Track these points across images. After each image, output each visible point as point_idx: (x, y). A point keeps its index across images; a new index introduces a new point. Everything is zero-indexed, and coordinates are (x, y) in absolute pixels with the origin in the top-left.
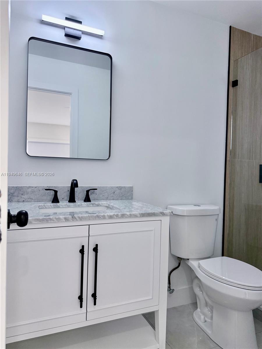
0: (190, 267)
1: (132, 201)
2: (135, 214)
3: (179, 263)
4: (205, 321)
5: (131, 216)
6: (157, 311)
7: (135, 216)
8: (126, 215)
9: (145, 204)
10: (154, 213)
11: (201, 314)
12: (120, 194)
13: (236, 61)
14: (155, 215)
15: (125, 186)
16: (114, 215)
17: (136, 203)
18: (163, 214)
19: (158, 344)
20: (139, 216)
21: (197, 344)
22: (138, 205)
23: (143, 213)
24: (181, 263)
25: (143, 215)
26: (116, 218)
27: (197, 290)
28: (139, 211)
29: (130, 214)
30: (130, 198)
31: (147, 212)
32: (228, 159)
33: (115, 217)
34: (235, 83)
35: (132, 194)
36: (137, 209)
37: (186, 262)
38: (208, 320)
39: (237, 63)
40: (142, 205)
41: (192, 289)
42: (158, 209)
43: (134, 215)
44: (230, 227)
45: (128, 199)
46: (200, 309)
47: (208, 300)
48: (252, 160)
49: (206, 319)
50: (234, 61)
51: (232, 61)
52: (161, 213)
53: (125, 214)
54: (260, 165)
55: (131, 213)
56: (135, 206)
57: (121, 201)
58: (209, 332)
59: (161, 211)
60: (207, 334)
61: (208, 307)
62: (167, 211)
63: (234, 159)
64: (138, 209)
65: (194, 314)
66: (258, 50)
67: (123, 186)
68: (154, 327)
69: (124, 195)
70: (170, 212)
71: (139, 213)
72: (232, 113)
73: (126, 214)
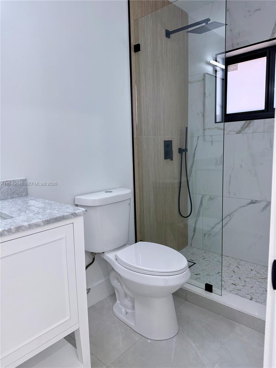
0: (106, 260)
1: (28, 200)
2: (37, 223)
3: (93, 258)
4: (127, 313)
5: (30, 227)
6: (78, 330)
7: (37, 225)
8: (23, 228)
9: (47, 201)
10: (63, 216)
11: (121, 307)
12: (9, 191)
13: (136, 21)
14: (64, 219)
15: (15, 179)
16: (5, 230)
17: (34, 201)
18: (75, 215)
19: (83, 365)
20: (43, 224)
21: (122, 342)
22: (39, 206)
23: (48, 219)
24: (95, 258)
25: (48, 222)
26: (8, 234)
27: (115, 283)
28: (41, 217)
29: (29, 225)
30: (24, 194)
31: (54, 217)
32: (135, 136)
33: (6, 233)
34: (137, 48)
35: (27, 189)
36: (38, 213)
37: (101, 256)
38: (129, 311)
39: (137, 23)
40: (44, 204)
41: (108, 281)
42: (67, 208)
43: (35, 224)
44: (141, 208)
45: (21, 196)
46: (120, 300)
47: (128, 292)
48: (157, 136)
49: (128, 311)
50: (135, 20)
51: (132, 20)
52: (72, 214)
53: (21, 226)
54: (164, 141)
55: (31, 223)
56: (33, 208)
57: (11, 200)
58: (132, 324)
59: (72, 211)
60: (130, 327)
61: (128, 298)
62: (79, 210)
63: (140, 137)
64: (40, 213)
65: (114, 308)
66: (157, 10)
67: (11, 180)
68: (74, 345)
69: (15, 192)
70: (83, 211)
71: (42, 221)
72: (136, 82)
73: (23, 226)
